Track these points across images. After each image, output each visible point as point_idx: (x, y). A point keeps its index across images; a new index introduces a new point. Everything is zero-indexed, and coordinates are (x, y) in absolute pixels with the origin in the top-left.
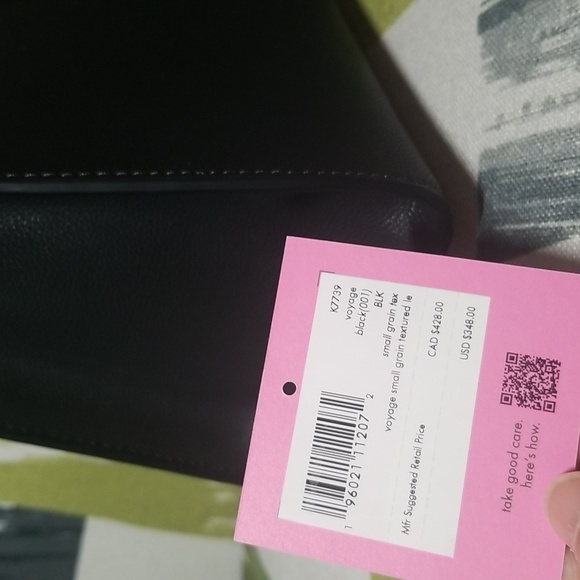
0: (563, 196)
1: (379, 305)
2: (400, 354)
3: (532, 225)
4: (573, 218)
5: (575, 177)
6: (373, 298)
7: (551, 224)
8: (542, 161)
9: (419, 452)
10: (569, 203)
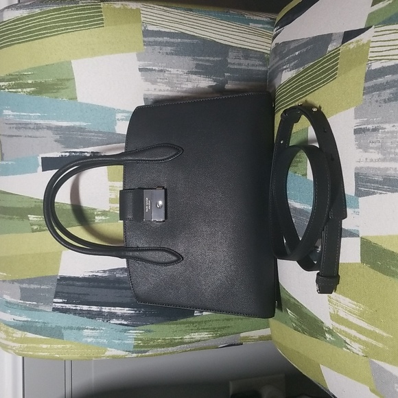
0: (375, 184)
3: (368, 189)
5: (378, 180)
7: (373, 190)
8: (370, 174)
10: (376, 186)
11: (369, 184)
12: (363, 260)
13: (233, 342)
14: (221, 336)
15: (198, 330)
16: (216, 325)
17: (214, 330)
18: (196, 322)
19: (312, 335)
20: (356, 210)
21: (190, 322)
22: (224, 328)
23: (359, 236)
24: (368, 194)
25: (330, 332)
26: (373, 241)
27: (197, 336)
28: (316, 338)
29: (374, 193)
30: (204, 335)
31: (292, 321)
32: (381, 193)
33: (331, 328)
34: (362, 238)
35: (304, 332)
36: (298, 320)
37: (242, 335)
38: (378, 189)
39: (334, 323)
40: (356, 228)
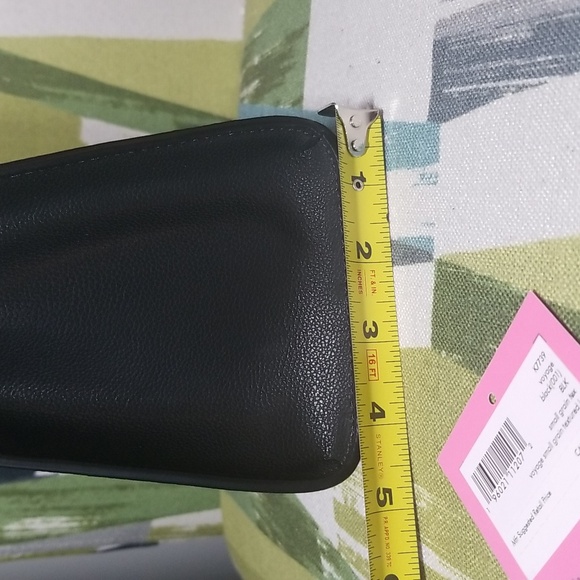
0: (501, 59)
1: (562, 389)
2: (559, 435)
3: (475, 86)
4: (508, 79)
5: (512, 42)
6: (560, 381)
7: (490, 85)
8: (486, 28)
9: (541, 506)
10: (505, 65)
11: (479, 66)
12: (439, 340)
13: (133, 539)
14: (102, 525)
15: (42, 511)
16: (89, 499)
17: (85, 510)
18: (38, 492)
19: (291, 551)
20: (429, 169)
21: (24, 493)
22: (111, 507)
23: (430, 257)
24: (472, 102)
25: (333, 556)
26: (480, 269)
27: (38, 525)
28: (301, 563)
29: (495, 94)
30: (58, 523)
31: (254, 506)
32: (520, 88)
33: (336, 546)
34: (440, 263)
35: (275, 538)
36: (264, 505)
37: (157, 523)
38: (510, 73)
39: (344, 534)
40: (425, 232)
